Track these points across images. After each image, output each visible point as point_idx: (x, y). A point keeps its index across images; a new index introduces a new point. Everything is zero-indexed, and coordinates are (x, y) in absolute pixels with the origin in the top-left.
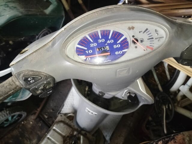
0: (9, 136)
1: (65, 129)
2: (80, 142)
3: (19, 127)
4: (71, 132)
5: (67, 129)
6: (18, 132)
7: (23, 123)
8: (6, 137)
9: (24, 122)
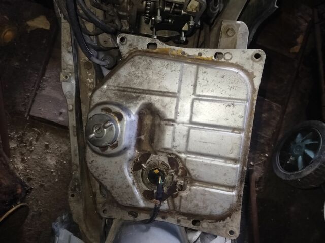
0: (274, 123)
1: (201, 204)
2: (139, 188)
3: (268, 145)
4: (180, 201)
5: (197, 205)
6: (263, 135)
7: (267, 155)
8: (278, 118)
9: (265, 157)
